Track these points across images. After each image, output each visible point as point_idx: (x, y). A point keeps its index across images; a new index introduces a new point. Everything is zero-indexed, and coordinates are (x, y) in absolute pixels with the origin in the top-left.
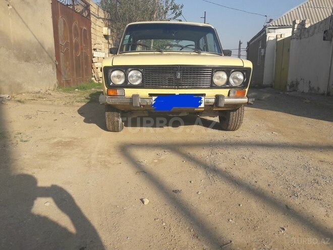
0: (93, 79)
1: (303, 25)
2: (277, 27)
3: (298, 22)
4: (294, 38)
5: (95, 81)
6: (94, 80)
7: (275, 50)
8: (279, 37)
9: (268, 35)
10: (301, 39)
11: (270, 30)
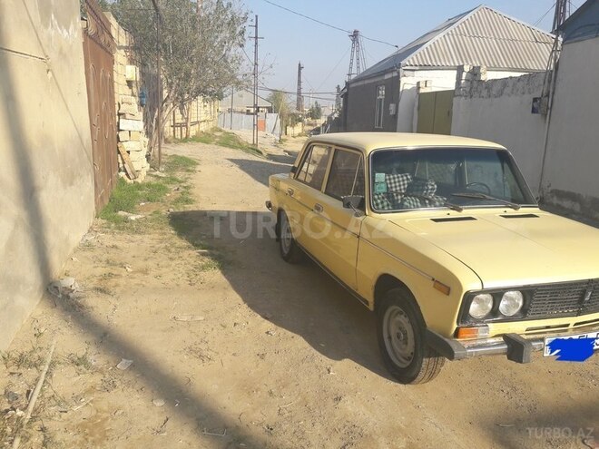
0: (122, 174)
1: (476, 75)
2: (417, 68)
3: (467, 68)
4: (460, 96)
5: (129, 181)
6: (126, 178)
7: (416, 109)
8: (422, 85)
9: (403, 80)
10: (471, 97)
11: (406, 73)
